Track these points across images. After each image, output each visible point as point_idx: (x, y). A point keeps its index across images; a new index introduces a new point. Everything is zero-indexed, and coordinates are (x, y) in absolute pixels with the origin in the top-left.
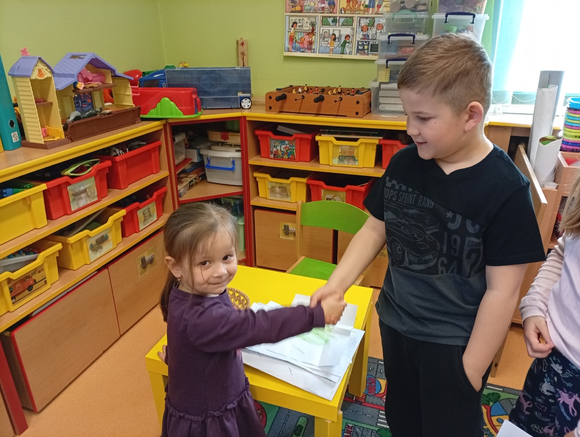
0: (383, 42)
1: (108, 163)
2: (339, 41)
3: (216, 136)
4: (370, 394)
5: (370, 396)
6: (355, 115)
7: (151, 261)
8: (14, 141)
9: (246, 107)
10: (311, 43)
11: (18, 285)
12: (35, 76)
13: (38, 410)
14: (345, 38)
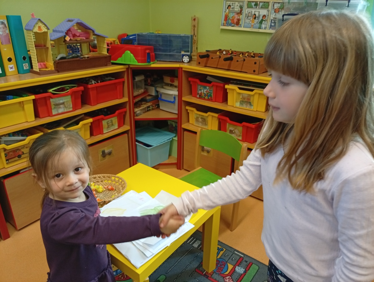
0: (279, 20)
1: (82, 88)
2: (258, 19)
3: (167, 80)
4: (217, 273)
5: (216, 274)
6: (253, 72)
7: (110, 154)
8: (25, 69)
9: (186, 62)
10: (239, 20)
11: (11, 153)
12: (36, 30)
13: (18, 229)
14: (263, 17)
